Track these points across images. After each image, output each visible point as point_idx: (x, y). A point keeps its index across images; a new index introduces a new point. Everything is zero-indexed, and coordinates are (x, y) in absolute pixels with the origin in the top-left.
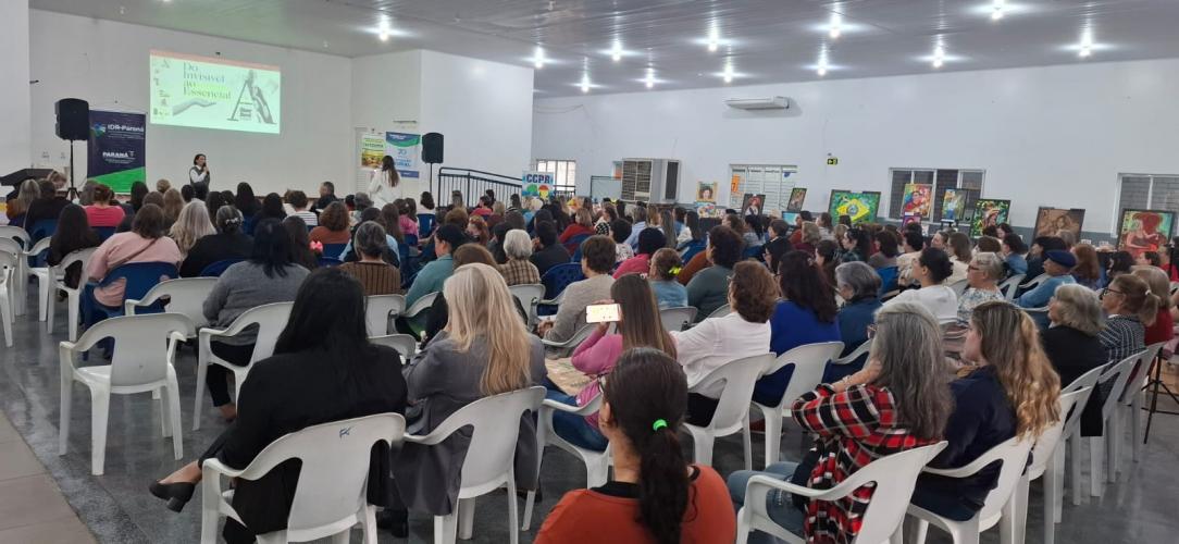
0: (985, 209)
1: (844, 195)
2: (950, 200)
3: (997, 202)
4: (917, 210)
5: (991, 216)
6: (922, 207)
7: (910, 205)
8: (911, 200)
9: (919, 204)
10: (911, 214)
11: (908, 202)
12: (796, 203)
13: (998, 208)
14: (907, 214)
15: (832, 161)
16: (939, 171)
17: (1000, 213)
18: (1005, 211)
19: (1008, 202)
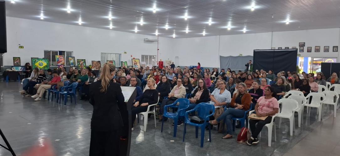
0: (80, 62)
1: (36, 59)
2: (71, 60)
3: (82, 60)
4: (61, 63)
5: (82, 63)
6: (62, 62)
7: (59, 62)
8: (59, 60)
9: (61, 61)
10: (60, 64)
11: (58, 61)
12: (17, 63)
13: (83, 62)
14: (58, 64)
15: (21, 47)
16: (60, 51)
17: (84, 63)
18: (85, 62)
19: (85, 60)
